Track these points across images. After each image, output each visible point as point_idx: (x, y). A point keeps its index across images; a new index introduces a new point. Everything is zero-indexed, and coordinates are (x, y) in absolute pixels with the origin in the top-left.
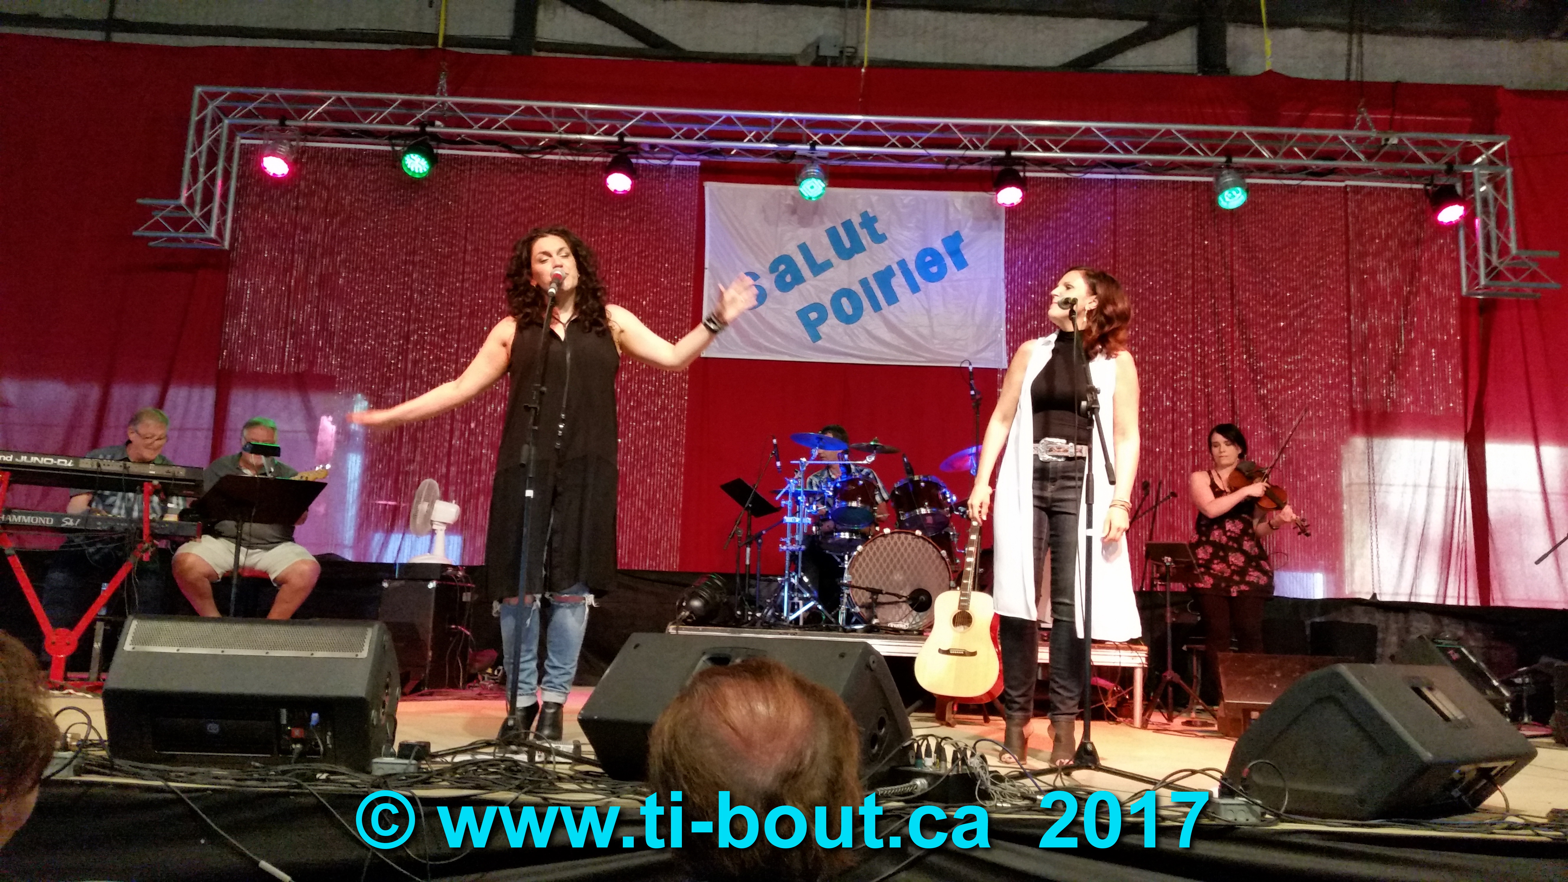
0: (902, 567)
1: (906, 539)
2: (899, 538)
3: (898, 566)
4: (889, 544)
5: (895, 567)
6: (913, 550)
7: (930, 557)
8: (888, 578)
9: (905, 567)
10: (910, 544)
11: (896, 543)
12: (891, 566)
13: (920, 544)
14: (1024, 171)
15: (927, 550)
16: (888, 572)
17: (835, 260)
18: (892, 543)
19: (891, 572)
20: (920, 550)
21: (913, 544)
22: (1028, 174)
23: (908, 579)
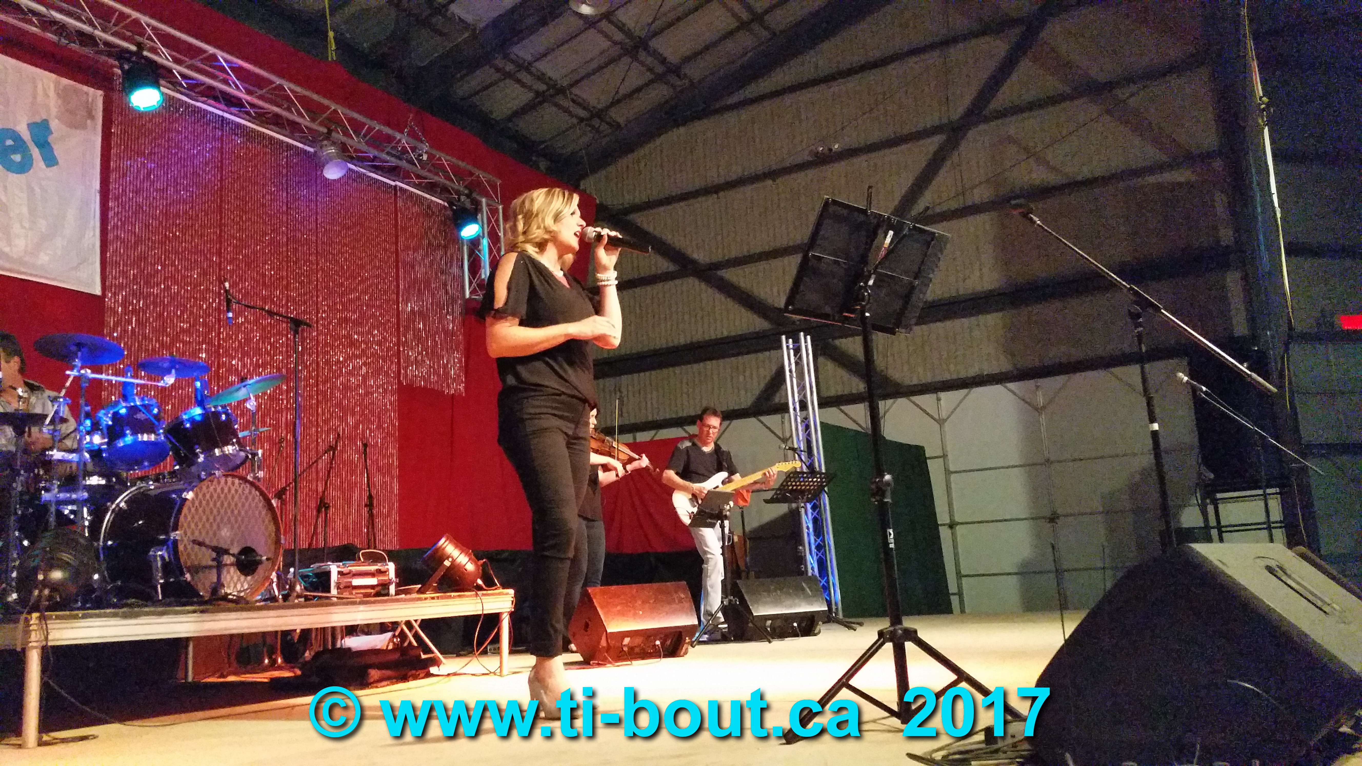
0: (229, 520)
1: (233, 484)
2: (226, 482)
3: (226, 519)
4: (215, 490)
5: (222, 519)
6: (240, 498)
7: (257, 507)
8: (215, 534)
9: (233, 519)
10: (236, 491)
11: (222, 489)
12: (218, 519)
13: (247, 491)
15: (253, 499)
16: (215, 527)
18: (219, 490)
19: (219, 527)
20: (247, 498)
21: (240, 491)
23: (235, 534)
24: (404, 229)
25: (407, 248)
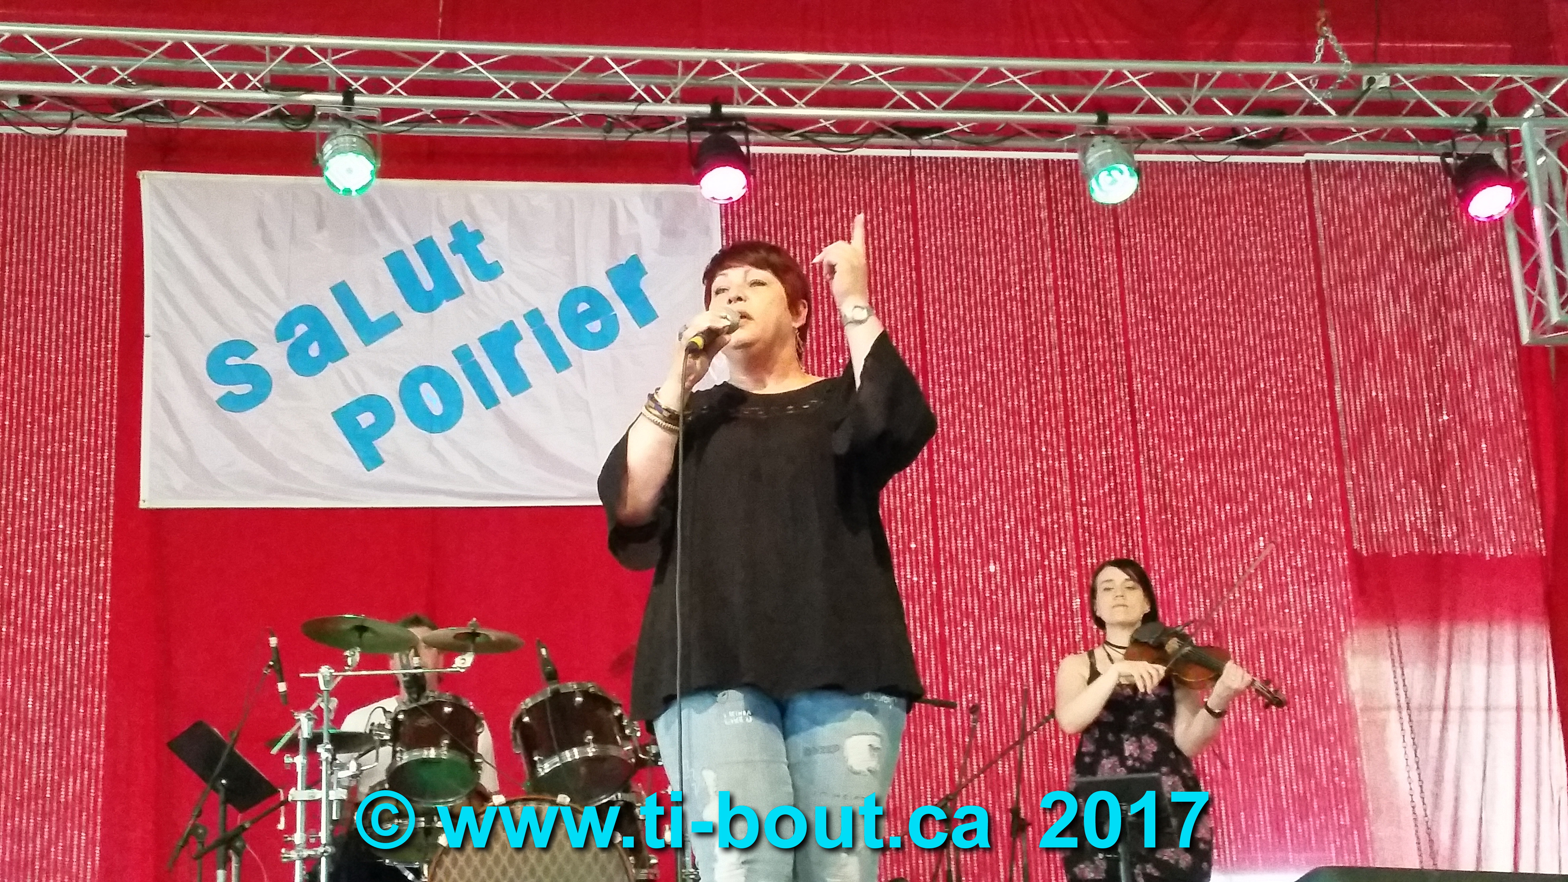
14: (748, 144)
17: (406, 314)
22: (754, 150)
24: (1335, 244)
25: (1347, 279)
